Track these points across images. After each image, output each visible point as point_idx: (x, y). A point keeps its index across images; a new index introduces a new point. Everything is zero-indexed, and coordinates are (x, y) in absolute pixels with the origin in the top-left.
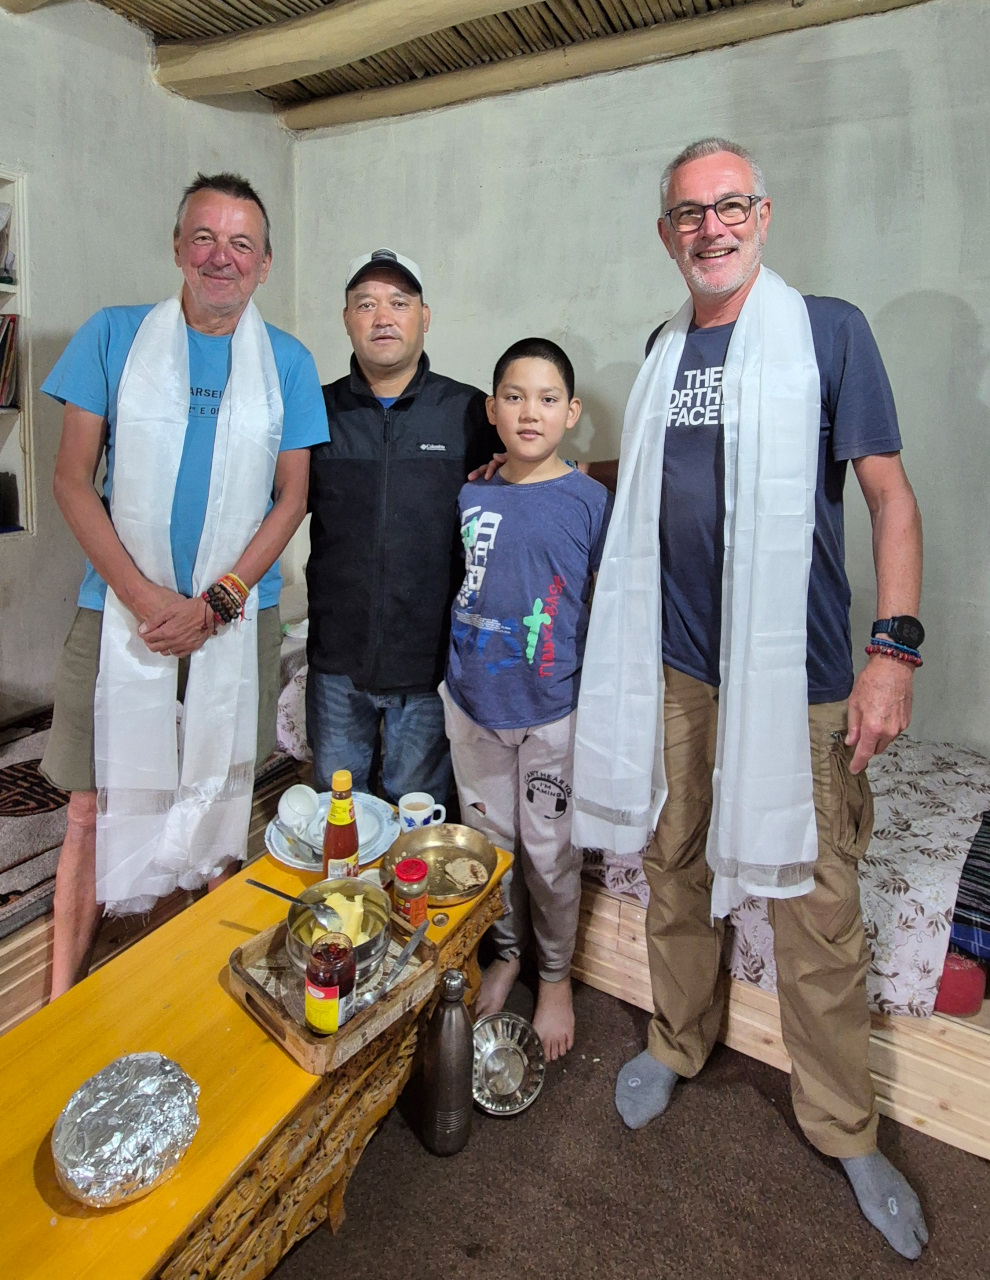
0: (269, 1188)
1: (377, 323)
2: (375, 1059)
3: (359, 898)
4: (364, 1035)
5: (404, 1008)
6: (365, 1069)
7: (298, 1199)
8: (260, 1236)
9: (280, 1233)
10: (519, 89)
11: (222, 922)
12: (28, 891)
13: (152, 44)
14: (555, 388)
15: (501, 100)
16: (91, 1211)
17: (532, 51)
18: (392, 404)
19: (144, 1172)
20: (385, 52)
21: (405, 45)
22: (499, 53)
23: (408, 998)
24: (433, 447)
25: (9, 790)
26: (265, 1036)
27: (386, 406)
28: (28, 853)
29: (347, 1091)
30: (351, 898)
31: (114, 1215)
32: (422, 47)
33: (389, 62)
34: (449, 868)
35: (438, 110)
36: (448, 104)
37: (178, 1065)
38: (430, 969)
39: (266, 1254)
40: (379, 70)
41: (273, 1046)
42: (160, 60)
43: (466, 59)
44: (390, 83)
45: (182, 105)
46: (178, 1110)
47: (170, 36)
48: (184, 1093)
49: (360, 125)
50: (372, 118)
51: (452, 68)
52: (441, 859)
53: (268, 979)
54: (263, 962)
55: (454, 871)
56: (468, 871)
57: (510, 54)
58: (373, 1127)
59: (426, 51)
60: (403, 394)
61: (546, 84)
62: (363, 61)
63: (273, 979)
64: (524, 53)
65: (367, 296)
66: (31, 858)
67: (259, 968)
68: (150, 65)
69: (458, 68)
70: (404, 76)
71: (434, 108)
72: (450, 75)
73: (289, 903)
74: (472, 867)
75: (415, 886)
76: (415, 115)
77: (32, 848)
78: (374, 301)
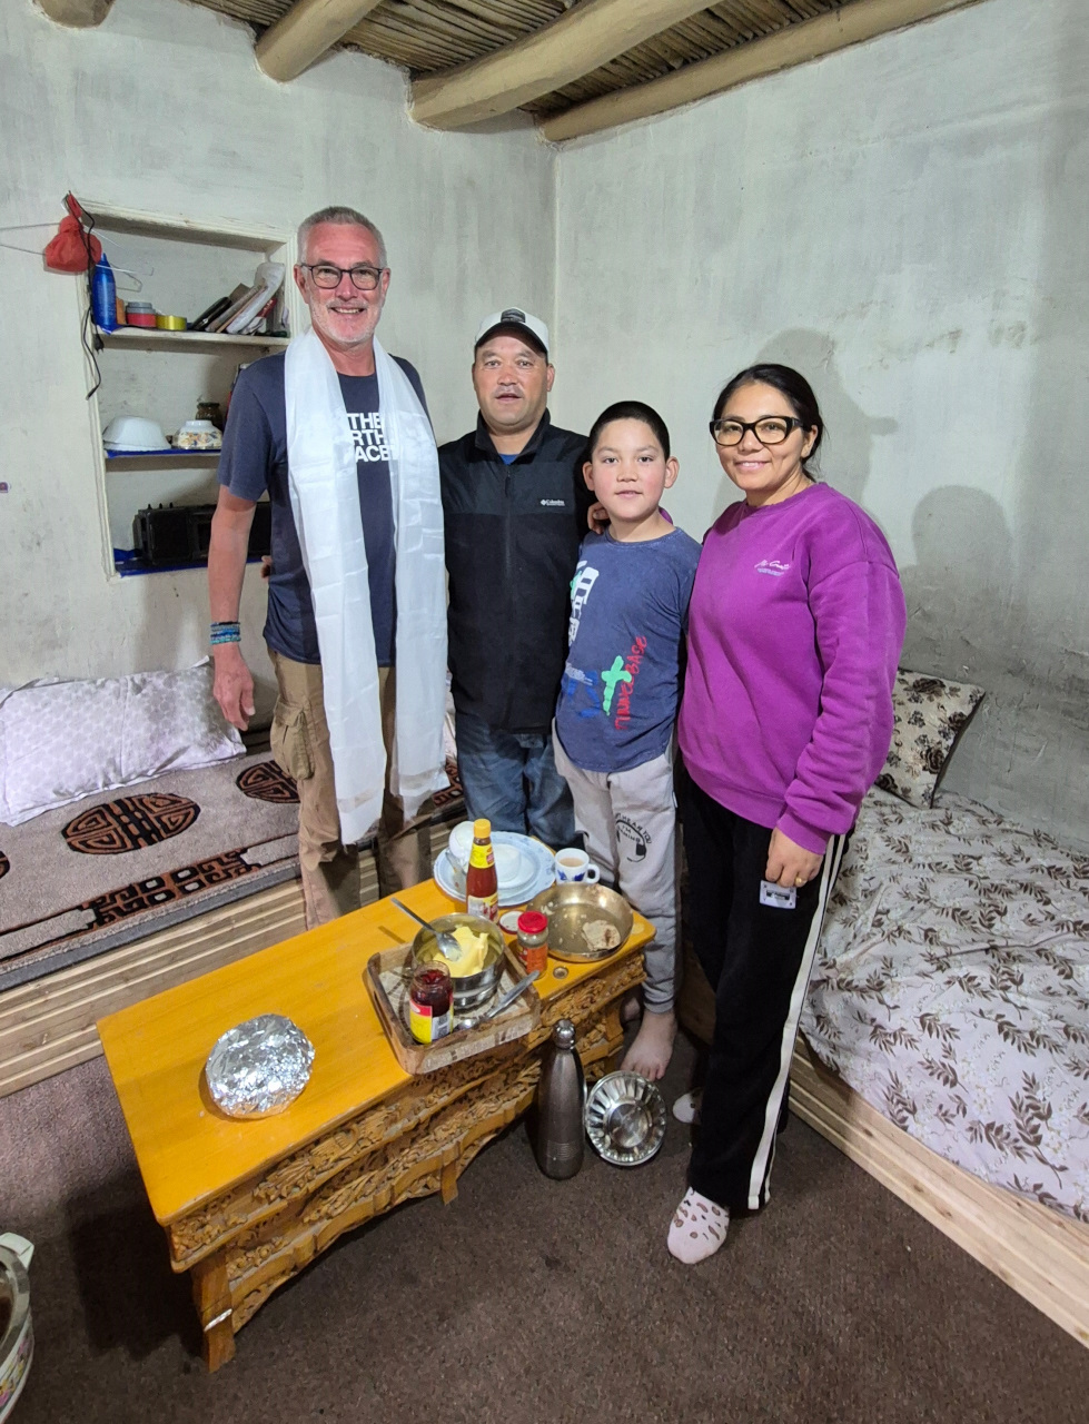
0: (365, 1147)
1: (502, 381)
2: (479, 1077)
3: (484, 936)
4: (453, 1053)
5: (497, 1041)
6: (468, 1082)
7: (407, 1165)
8: (369, 1181)
9: (388, 1187)
10: (785, 67)
11: (381, 928)
12: (265, 866)
13: (408, 81)
14: (650, 446)
15: (768, 81)
16: (225, 1116)
17: (803, 18)
18: (512, 461)
19: (260, 1101)
20: (636, 48)
21: (655, 38)
22: (762, 26)
23: (501, 1033)
24: (553, 503)
25: (274, 778)
26: (381, 1030)
27: (508, 462)
28: (274, 834)
29: (448, 1095)
30: (477, 934)
31: (239, 1125)
32: (674, 36)
33: (642, 57)
34: (586, 927)
35: (699, 102)
36: (710, 94)
37: (301, 1032)
38: (527, 1013)
39: (374, 1197)
40: (632, 67)
41: (384, 1038)
42: (416, 97)
43: (725, 39)
44: (648, 78)
45: (438, 137)
46: (292, 1065)
47: (424, 70)
48: (299, 1055)
49: (619, 128)
50: (632, 120)
51: (713, 52)
52: (583, 916)
53: (399, 984)
54: (399, 970)
55: (589, 931)
56: (602, 935)
57: (776, 26)
58: (490, 1133)
59: (680, 39)
60: (523, 450)
61: (820, 56)
62: (614, 62)
63: (403, 985)
64: (792, 22)
65: (493, 354)
66: (275, 839)
67: (395, 973)
68: (406, 104)
69: (719, 51)
70: (660, 68)
71: (695, 100)
72: (711, 61)
73: (421, 926)
74: (608, 932)
75: (535, 937)
76: (675, 110)
77: (277, 831)
78: (499, 359)
